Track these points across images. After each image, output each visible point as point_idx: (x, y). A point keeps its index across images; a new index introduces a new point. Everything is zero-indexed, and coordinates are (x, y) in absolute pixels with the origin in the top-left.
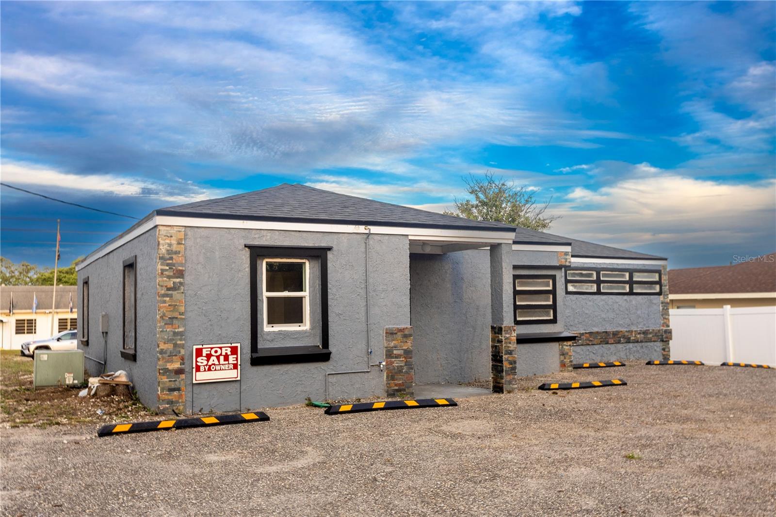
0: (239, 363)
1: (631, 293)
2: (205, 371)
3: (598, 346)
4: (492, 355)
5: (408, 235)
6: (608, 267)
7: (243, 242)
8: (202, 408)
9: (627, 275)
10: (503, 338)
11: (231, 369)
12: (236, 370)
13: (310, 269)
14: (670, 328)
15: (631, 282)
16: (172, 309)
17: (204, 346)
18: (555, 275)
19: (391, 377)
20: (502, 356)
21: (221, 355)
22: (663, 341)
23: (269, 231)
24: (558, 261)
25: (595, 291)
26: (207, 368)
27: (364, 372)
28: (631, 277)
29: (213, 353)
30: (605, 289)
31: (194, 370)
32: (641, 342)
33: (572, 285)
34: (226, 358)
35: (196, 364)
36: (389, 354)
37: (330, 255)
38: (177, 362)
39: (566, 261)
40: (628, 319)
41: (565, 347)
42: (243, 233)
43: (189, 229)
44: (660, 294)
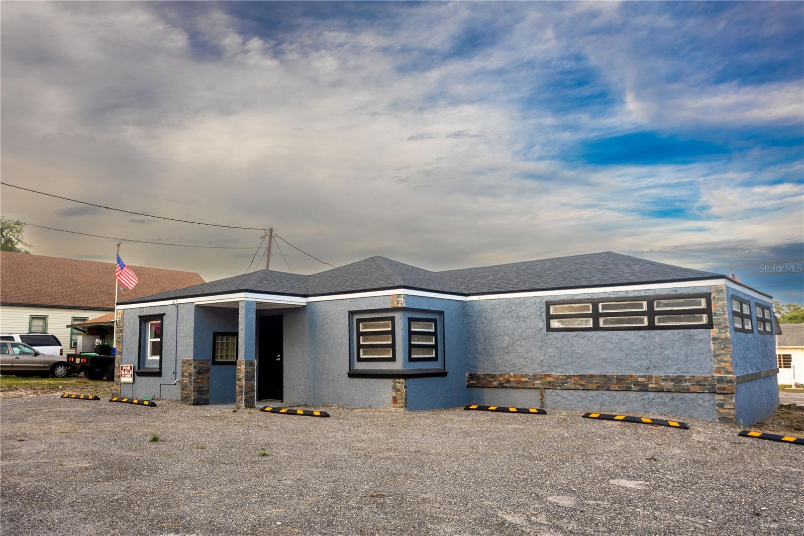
0: (133, 374)
1: (653, 327)
5: (194, 302)
6: (611, 296)
7: (138, 314)
9: (645, 303)
12: (132, 378)
15: (651, 313)
16: (119, 348)
17: (124, 365)
18: (394, 317)
19: (183, 389)
21: (128, 370)
23: (146, 308)
24: (391, 304)
25: (592, 326)
26: (124, 376)
27: (173, 384)
29: (126, 368)
30: (607, 324)
33: (558, 321)
36: (183, 375)
38: (119, 372)
39: (398, 303)
41: (397, 384)
42: (138, 309)
43: (125, 310)
44: (709, 326)
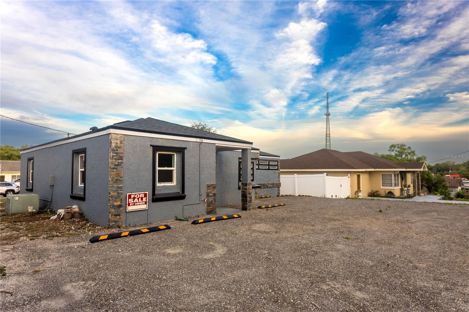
0: (147, 201)
1: (269, 169)
2: (132, 205)
4: (242, 195)
5: (215, 144)
6: (262, 159)
7: (150, 144)
8: (130, 224)
10: (248, 188)
11: (144, 204)
12: (146, 205)
13: (176, 157)
14: (281, 182)
16: (117, 175)
17: (132, 193)
18: (254, 162)
19: (208, 205)
20: (247, 195)
21: (140, 197)
22: (278, 187)
23: (161, 139)
24: (255, 156)
26: (133, 204)
27: (198, 204)
28: (269, 163)
29: (136, 197)
30: (261, 168)
31: (127, 205)
32: (272, 188)
34: (142, 199)
35: (128, 202)
36: (208, 196)
37: (186, 151)
38: (119, 201)
39: (258, 157)
40: (267, 179)
41: (257, 191)
42: (150, 139)
43: (126, 136)
44: (277, 170)
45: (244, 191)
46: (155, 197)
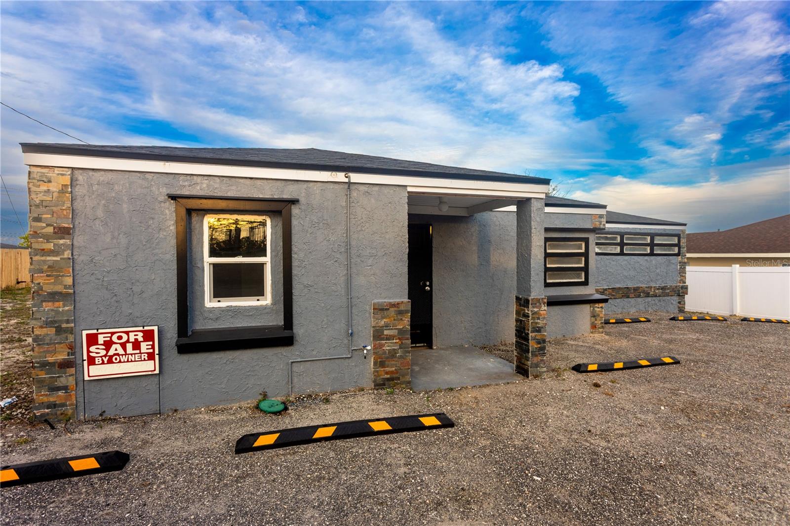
0: (157, 352)
1: (652, 254)
2: (103, 363)
3: (620, 300)
4: (516, 330)
5: (406, 186)
6: (632, 231)
7: (165, 191)
8: (104, 412)
9: (649, 238)
10: (530, 312)
11: (145, 360)
12: (153, 361)
13: (271, 228)
14: (687, 284)
15: (652, 245)
16: (53, 281)
17: (100, 331)
18: (588, 238)
19: (380, 363)
20: (528, 334)
21: (128, 341)
22: (679, 295)
23: (206, 178)
24: (592, 223)
25: (619, 252)
26: (106, 360)
27: (343, 358)
28: (652, 239)
29: (115, 338)
30: (627, 251)
31: (86, 363)
32: (659, 296)
33: (597, 247)
34: (136, 345)
35: (89, 356)
36: (378, 335)
37: (295, 210)
38: (63, 352)
39: (601, 224)
40: (647, 277)
41: (596, 309)
42: (167, 180)
43: (81, 171)
44: (678, 255)
45: (521, 321)
46: (185, 341)
